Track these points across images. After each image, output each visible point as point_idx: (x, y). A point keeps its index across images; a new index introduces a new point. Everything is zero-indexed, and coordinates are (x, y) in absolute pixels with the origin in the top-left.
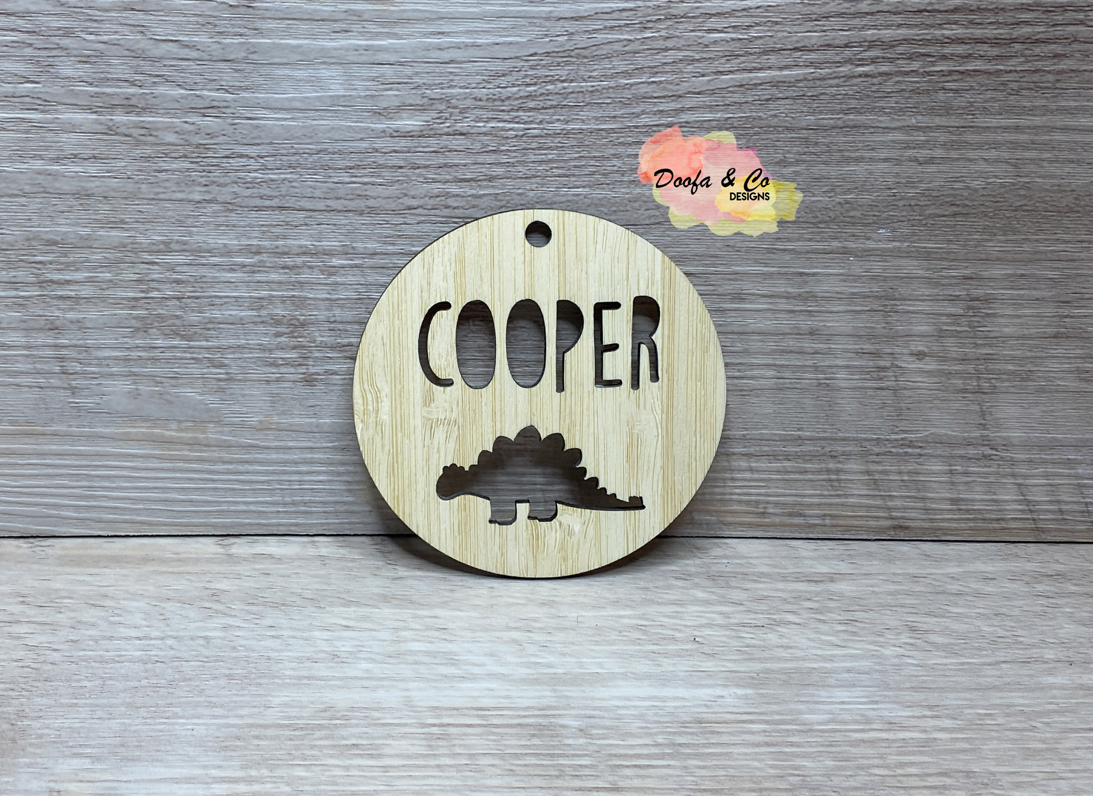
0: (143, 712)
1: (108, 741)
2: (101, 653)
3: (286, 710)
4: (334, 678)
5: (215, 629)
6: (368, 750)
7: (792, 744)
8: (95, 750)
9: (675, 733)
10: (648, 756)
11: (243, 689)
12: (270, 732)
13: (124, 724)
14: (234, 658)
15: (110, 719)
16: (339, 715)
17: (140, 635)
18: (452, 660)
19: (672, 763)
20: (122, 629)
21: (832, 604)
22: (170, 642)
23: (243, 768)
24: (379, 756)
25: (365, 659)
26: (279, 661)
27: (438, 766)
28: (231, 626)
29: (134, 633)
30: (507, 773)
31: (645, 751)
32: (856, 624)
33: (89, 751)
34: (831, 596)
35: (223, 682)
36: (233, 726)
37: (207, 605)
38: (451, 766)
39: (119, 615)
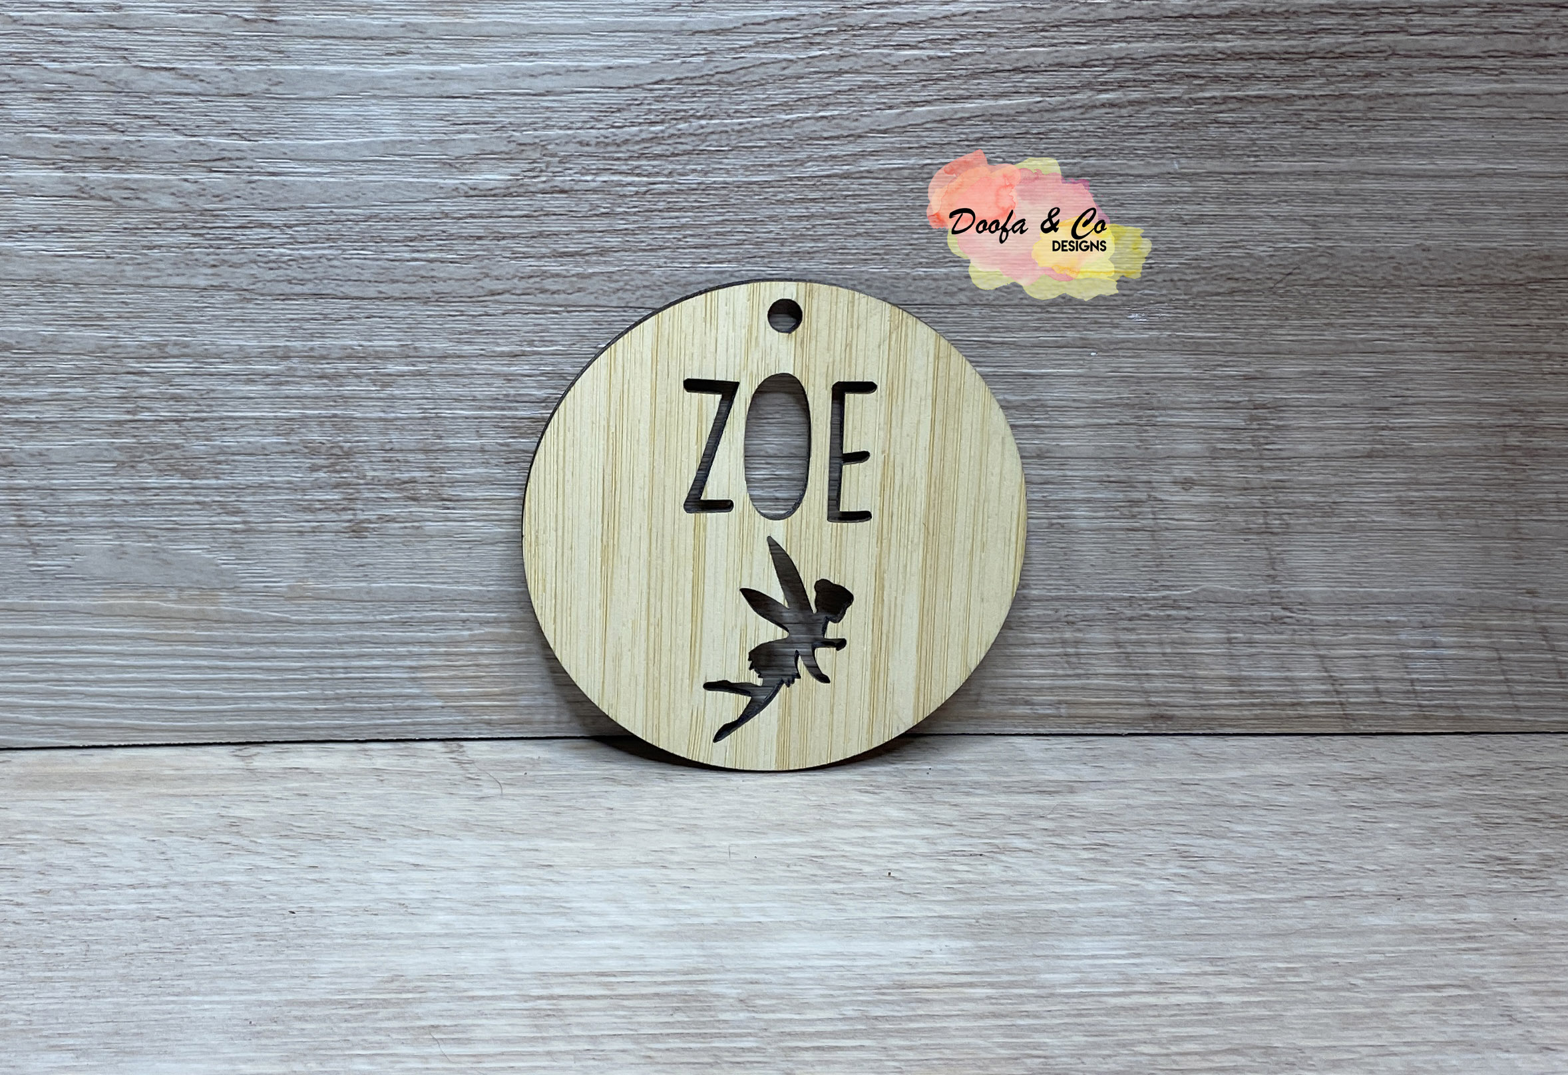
0: (143, 987)
1: (96, 1028)
2: (83, 907)
3: (338, 980)
4: (400, 936)
5: (236, 872)
6: (452, 1033)
7: (1028, 1015)
8: (78, 1041)
9: (869, 1002)
10: (834, 1035)
11: (279, 953)
12: (317, 1012)
13: (118, 1004)
14: (263, 912)
15: (98, 997)
16: (410, 985)
17: (133, 881)
18: (560, 908)
19: (867, 1043)
20: (108, 874)
21: (1074, 823)
22: (175, 890)
23: (282, 1061)
24: (469, 1041)
25: (441, 909)
26: (326, 914)
27: (549, 1053)
28: (257, 867)
29: (125, 879)
30: (643, 1061)
31: (829, 1028)
32: (1107, 849)
33: (71, 1041)
34: (1072, 812)
35: (251, 944)
36: (267, 1003)
37: (224, 839)
38: (567, 1053)
39: (105, 855)
